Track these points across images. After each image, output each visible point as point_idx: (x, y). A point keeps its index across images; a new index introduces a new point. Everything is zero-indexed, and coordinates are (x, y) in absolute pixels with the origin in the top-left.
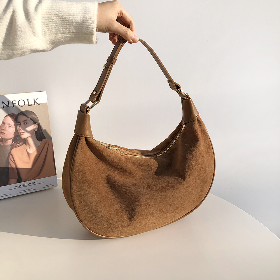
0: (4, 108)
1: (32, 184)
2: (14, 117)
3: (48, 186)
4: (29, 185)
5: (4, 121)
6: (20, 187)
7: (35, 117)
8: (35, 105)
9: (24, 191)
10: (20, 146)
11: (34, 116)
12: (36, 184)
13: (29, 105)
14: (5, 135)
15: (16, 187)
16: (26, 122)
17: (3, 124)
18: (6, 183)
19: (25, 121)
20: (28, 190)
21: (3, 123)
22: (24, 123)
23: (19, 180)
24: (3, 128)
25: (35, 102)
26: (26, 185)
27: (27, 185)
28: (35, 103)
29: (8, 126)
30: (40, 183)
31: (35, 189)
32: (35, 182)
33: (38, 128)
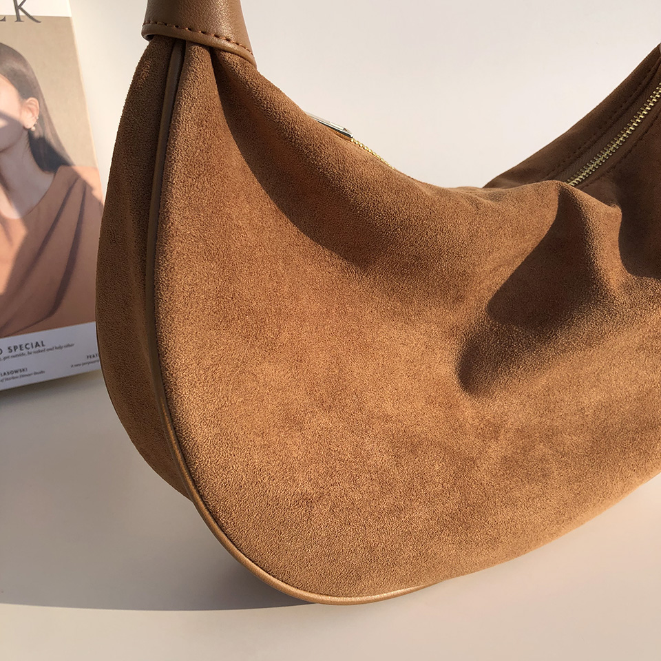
3: (93, 360)
4: (13, 353)
7: (24, 70)
8: (19, 19)
11: (16, 66)
12: (41, 348)
20: (10, 376)
25: (18, 8)
27: (6, 353)
28: (21, 13)
30: (60, 347)
31: (42, 372)
32: (40, 344)
33: (41, 119)
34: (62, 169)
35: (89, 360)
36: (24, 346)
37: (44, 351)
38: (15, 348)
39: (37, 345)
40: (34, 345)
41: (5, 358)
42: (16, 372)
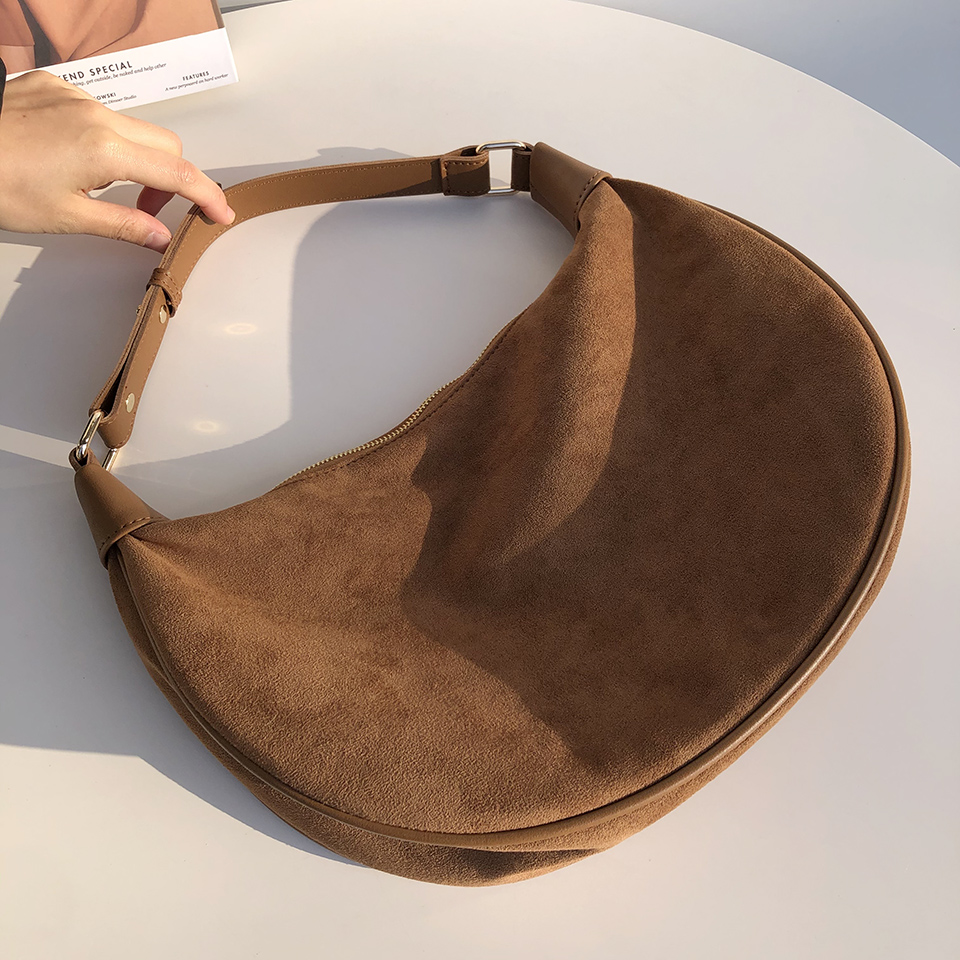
3: (190, 81)
4: (97, 76)
12: (129, 70)
23: (45, 53)
26: (81, 74)
27: (88, 76)
30: (151, 68)
31: (132, 97)
32: (126, 65)
35: (186, 82)
36: (107, 67)
37: (131, 72)
38: (98, 70)
39: (123, 66)
40: (119, 67)
41: (88, 83)
42: (104, 97)
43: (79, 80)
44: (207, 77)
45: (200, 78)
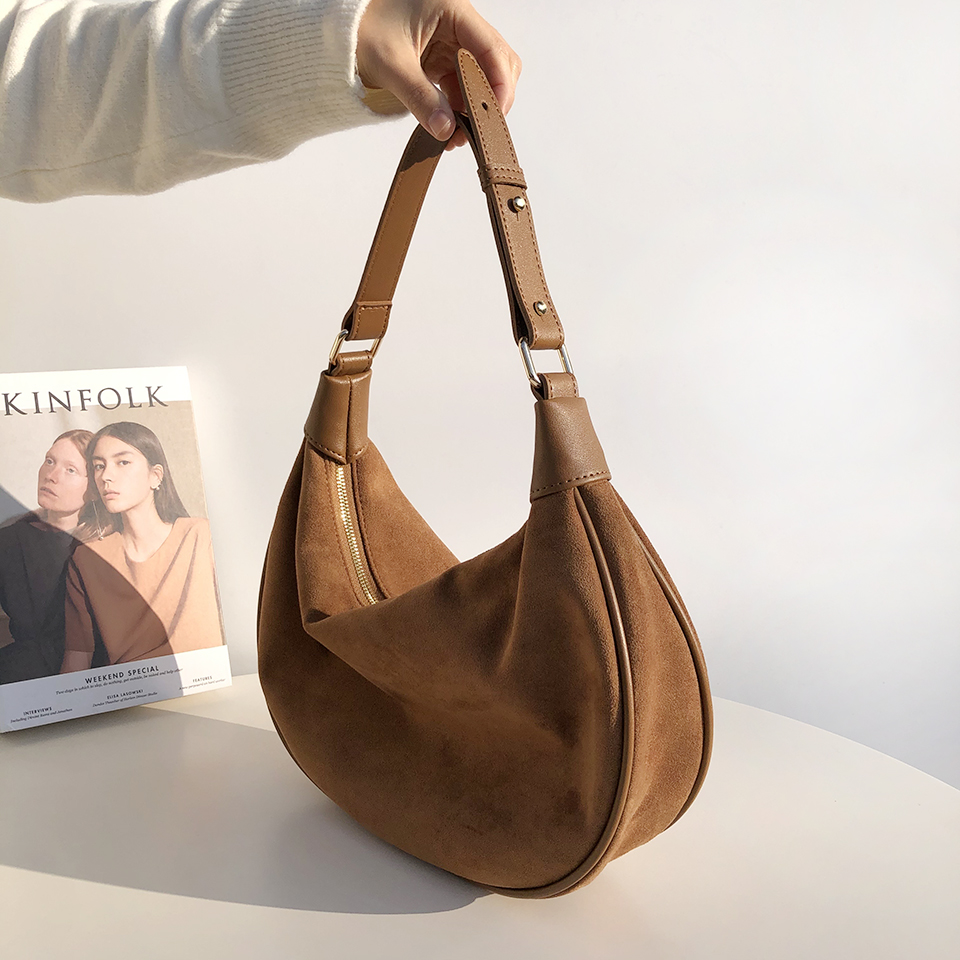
0: (52, 411)
1: (142, 675)
2: (86, 442)
3: (198, 683)
4: (132, 676)
5: (54, 454)
6: (103, 682)
7: (153, 443)
8: (151, 405)
9: (117, 699)
10: (105, 536)
11: (148, 440)
12: (156, 672)
13: (132, 406)
14: (54, 500)
15: (88, 681)
16: (123, 458)
17: (50, 462)
18: (55, 667)
19: (122, 454)
20: (127, 697)
21: (50, 459)
22: (118, 463)
23: (100, 658)
24: (50, 476)
25: (151, 396)
26: (121, 673)
27: (126, 674)
28: (153, 400)
29: (64, 470)
30: (172, 672)
31: (155, 694)
32: (154, 668)
33: (164, 481)
34: (179, 521)
35: (195, 683)
36: (141, 670)
37: (157, 674)
38: (134, 671)
39: (152, 669)
40: (150, 670)
41: (125, 681)
42: (134, 693)
43: (119, 679)
44: (210, 680)
45: (206, 681)
